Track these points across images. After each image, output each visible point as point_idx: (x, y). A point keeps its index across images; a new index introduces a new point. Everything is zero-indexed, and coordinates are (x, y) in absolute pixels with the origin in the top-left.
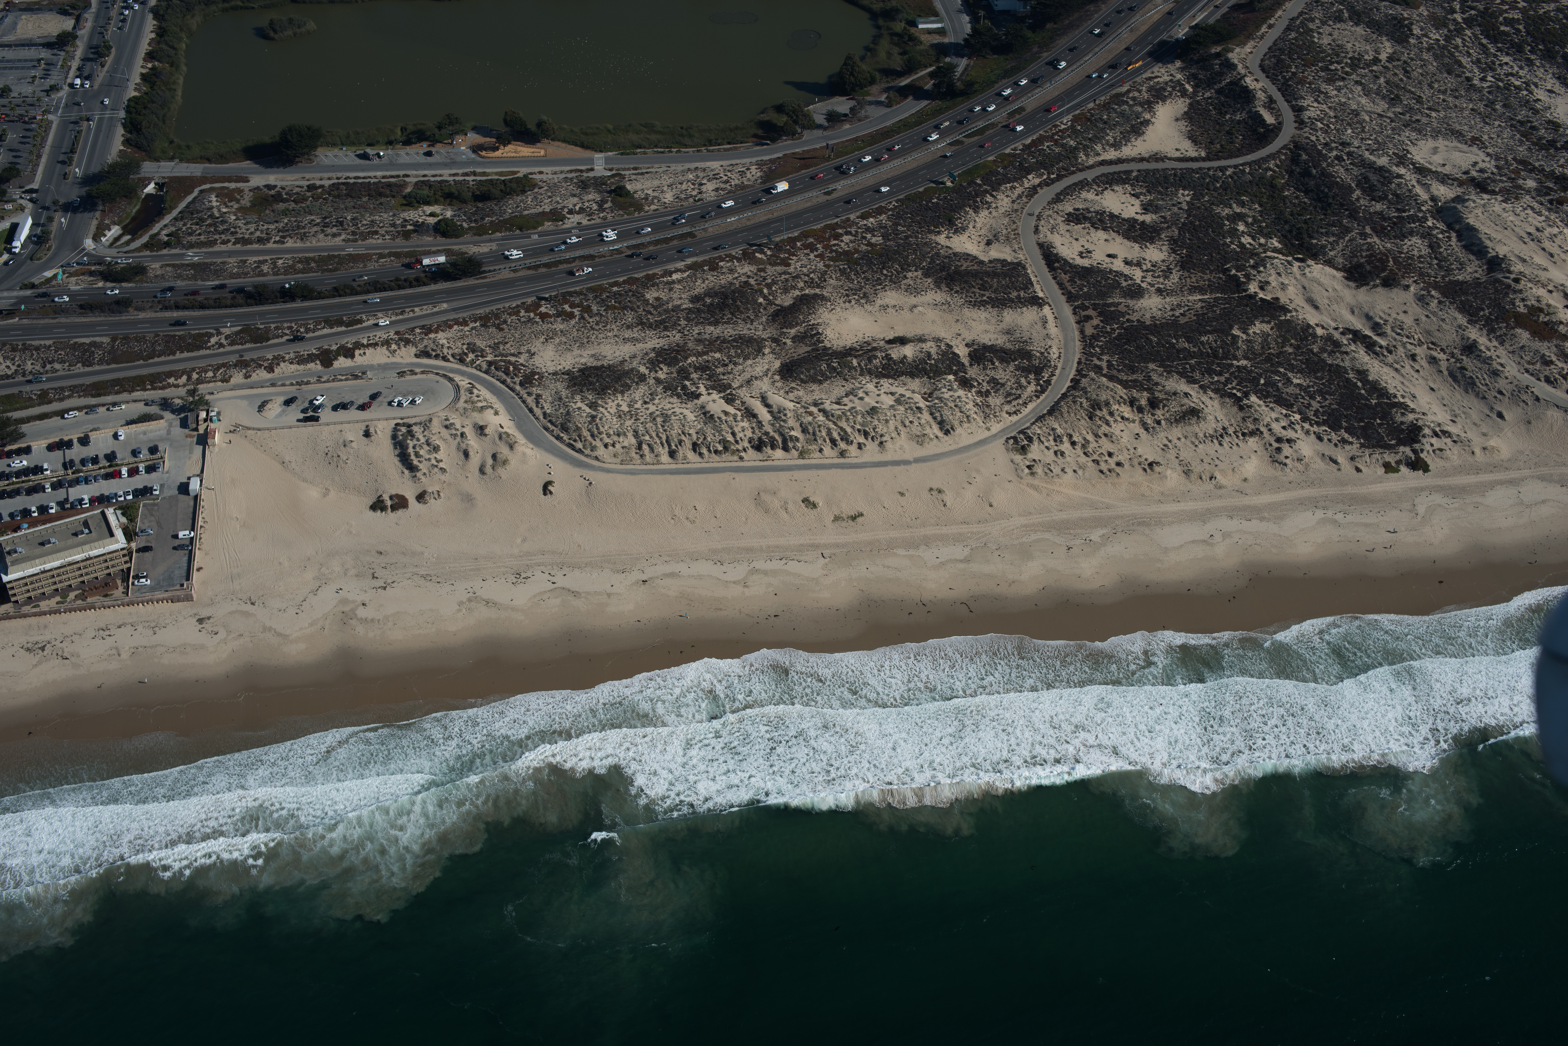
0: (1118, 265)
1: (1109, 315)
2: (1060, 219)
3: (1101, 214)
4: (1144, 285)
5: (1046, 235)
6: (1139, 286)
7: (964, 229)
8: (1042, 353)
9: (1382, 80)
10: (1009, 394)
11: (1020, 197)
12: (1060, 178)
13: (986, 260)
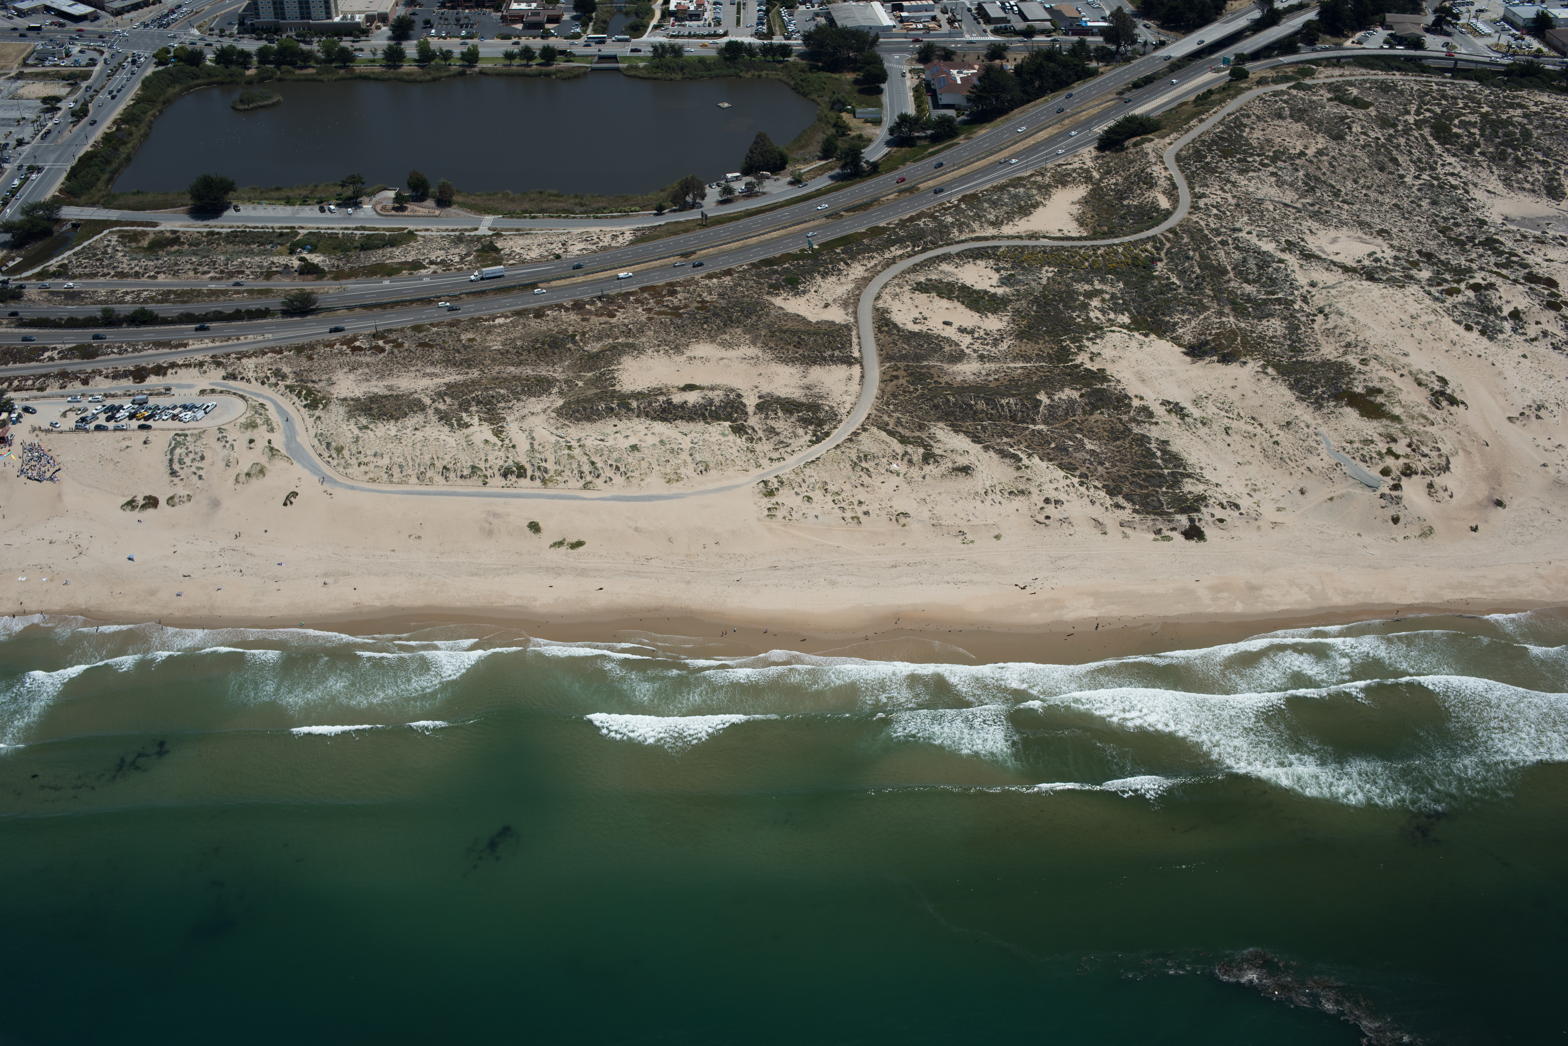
0: (950, 332)
1: (918, 377)
2: (907, 288)
3: (953, 285)
4: (967, 351)
5: (886, 301)
6: (962, 351)
7: (804, 292)
8: (832, 408)
9: (1301, 174)
10: (782, 442)
11: (876, 265)
12: (924, 250)
13: (814, 321)
